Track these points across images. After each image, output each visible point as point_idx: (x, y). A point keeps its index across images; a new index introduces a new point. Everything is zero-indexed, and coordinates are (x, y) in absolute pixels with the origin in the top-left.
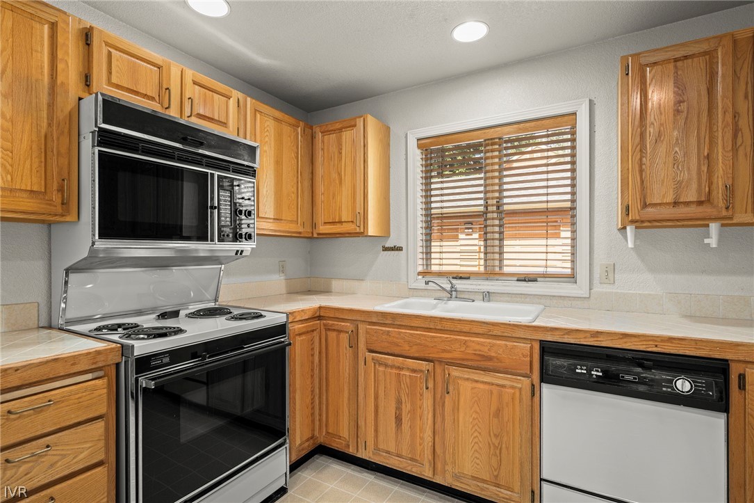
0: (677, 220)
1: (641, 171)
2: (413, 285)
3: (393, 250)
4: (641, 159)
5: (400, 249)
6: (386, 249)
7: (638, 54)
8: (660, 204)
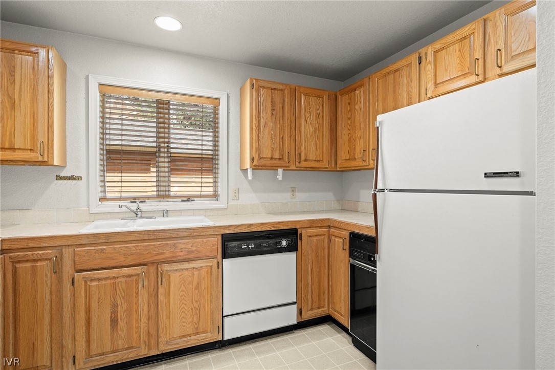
0: (272, 166)
1: (259, 140)
2: (94, 210)
3: (69, 179)
4: (258, 134)
5: (79, 178)
6: (59, 178)
7: (258, 80)
8: (266, 158)
